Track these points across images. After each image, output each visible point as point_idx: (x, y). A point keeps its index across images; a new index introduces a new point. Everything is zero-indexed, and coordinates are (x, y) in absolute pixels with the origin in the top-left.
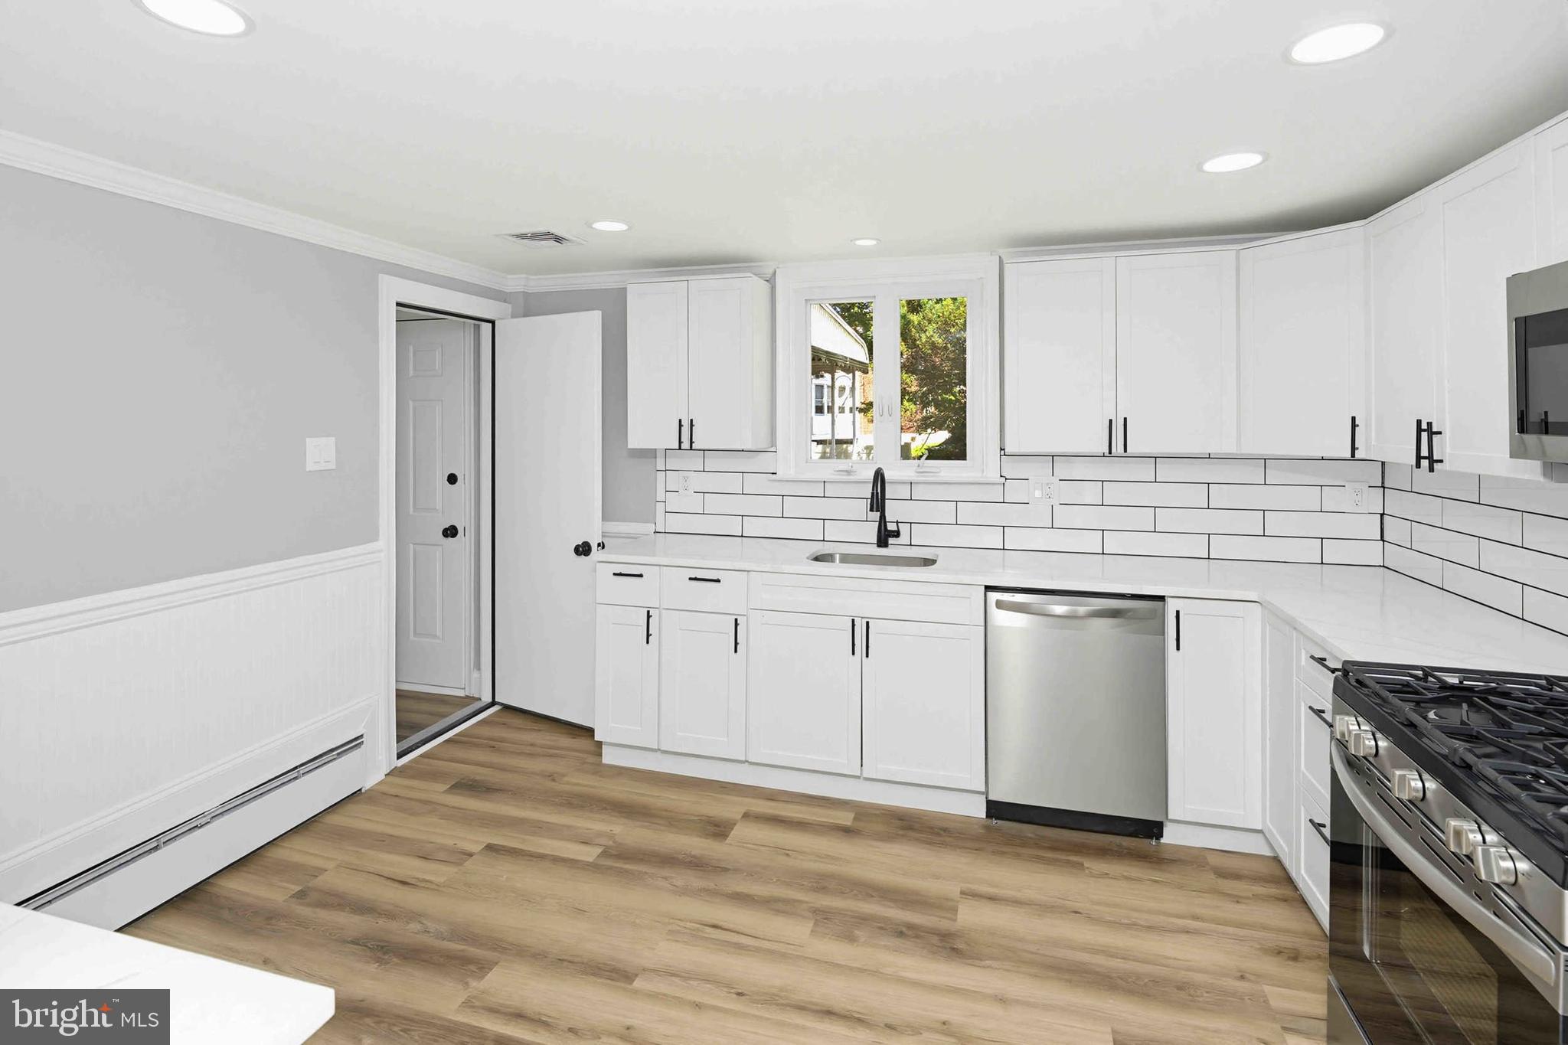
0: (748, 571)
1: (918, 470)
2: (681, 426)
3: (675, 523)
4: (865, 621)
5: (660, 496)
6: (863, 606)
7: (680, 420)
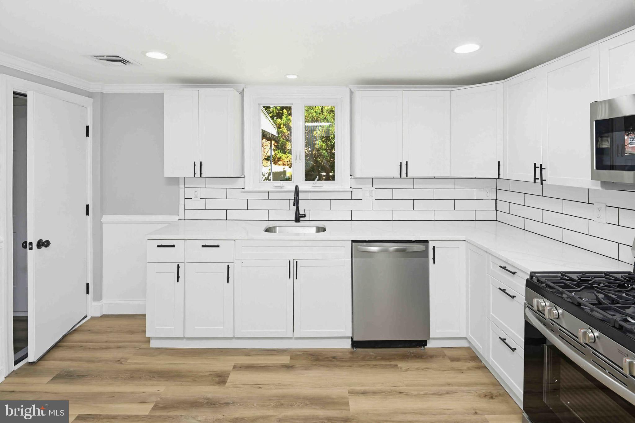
0: (234, 240)
1: (313, 186)
2: (195, 165)
3: (189, 215)
4: (295, 261)
5: (182, 201)
6: (293, 254)
7: (195, 162)
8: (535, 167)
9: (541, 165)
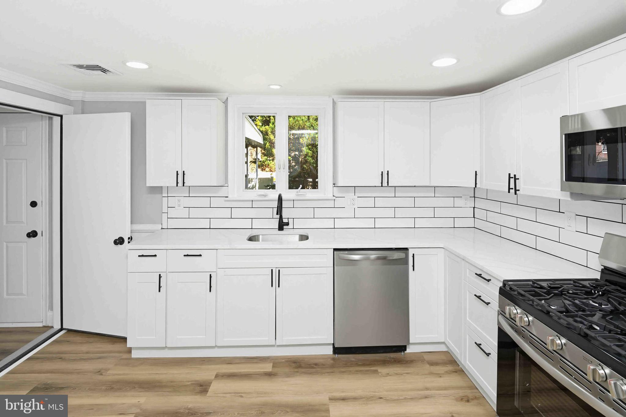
0: (217, 249)
1: (297, 194)
3: (173, 224)
4: (277, 270)
5: (165, 210)
6: (276, 262)
7: (177, 172)
8: (510, 178)
9: (515, 176)
